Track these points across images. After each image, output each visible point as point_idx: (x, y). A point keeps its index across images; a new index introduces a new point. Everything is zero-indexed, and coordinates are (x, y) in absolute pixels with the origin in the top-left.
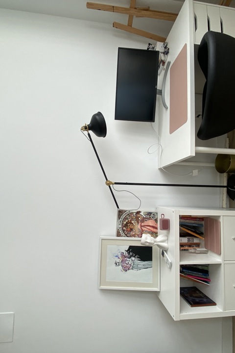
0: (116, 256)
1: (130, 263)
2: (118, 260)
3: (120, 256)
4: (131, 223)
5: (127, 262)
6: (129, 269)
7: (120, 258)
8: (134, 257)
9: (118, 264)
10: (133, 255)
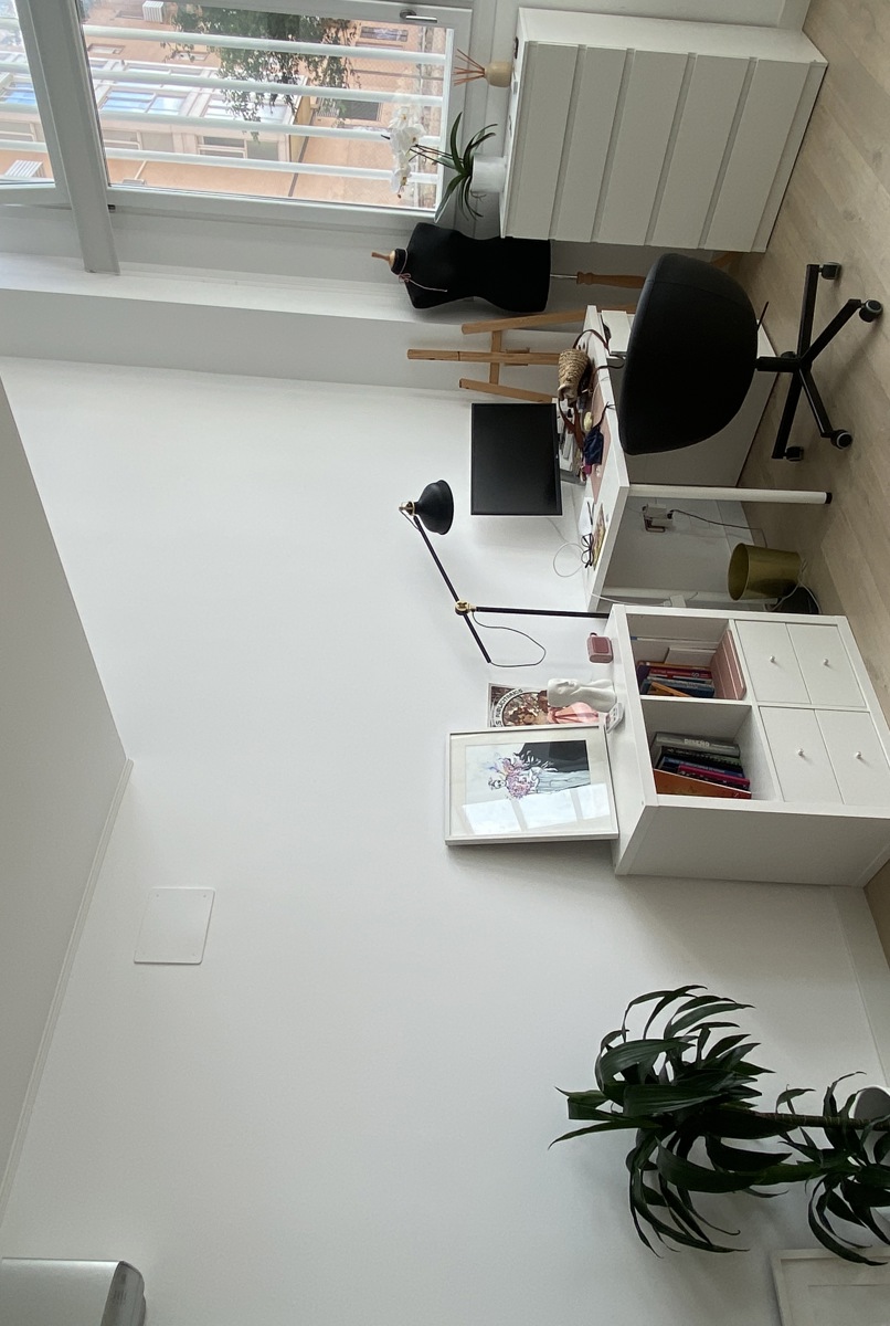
0: (491, 768)
1: (529, 780)
2: (496, 777)
3: (501, 766)
4: (527, 713)
5: (521, 778)
6: (527, 793)
7: (502, 770)
8: (539, 766)
9: (496, 784)
10: (535, 762)
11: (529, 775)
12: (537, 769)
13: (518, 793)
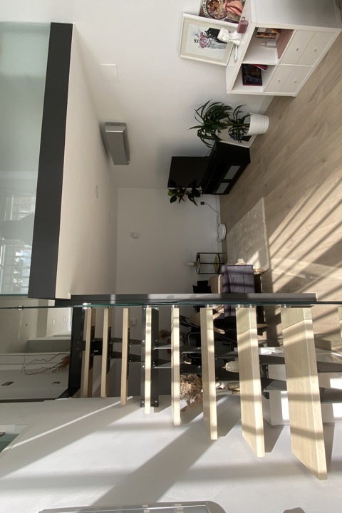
0: (196, 35)
4: (216, 1)
5: (205, 41)
6: (205, 47)
7: (200, 36)
9: (197, 41)
10: (210, 36)
11: (207, 41)
12: (211, 39)
13: (203, 46)
